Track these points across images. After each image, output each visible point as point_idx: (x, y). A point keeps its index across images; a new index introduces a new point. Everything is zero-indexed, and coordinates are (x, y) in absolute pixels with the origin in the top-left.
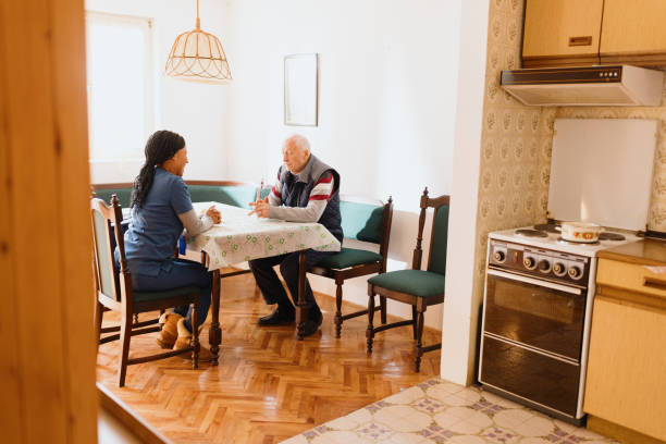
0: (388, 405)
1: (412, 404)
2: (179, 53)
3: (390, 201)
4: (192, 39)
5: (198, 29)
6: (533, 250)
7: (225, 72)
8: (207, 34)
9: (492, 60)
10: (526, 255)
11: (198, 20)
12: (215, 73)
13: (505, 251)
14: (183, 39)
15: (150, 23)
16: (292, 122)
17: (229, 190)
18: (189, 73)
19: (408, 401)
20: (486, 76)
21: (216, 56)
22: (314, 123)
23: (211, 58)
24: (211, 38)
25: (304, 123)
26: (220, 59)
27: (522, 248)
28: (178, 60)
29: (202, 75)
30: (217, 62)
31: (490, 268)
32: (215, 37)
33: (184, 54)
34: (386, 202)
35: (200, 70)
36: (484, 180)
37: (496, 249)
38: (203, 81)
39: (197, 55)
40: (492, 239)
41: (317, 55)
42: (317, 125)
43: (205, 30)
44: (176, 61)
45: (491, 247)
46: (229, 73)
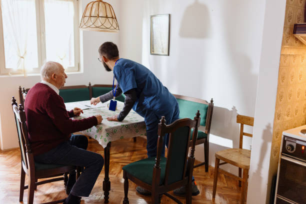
2: (88, 14)
3: (212, 101)
4: (95, 6)
5: (100, 0)
7: (114, 25)
8: (104, 3)
9: (288, 17)
12: (108, 25)
13: (295, 145)
14: (90, 6)
16: (155, 53)
18: (93, 26)
20: (284, 27)
21: (109, 15)
22: (167, 53)
23: (107, 17)
24: (108, 7)
25: (161, 53)
26: (112, 18)
28: (87, 18)
29: (101, 27)
30: (110, 20)
31: (282, 155)
32: (109, 5)
33: (90, 14)
34: (209, 102)
35: (100, 24)
36: (280, 97)
37: (288, 143)
38: (101, 31)
39: (98, 15)
40: (285, 136)
41: (170, 15)
42: (169, 55)
43: (104, 1)
44: (86, 19)
45: (284, 142)
46: (118, 26)
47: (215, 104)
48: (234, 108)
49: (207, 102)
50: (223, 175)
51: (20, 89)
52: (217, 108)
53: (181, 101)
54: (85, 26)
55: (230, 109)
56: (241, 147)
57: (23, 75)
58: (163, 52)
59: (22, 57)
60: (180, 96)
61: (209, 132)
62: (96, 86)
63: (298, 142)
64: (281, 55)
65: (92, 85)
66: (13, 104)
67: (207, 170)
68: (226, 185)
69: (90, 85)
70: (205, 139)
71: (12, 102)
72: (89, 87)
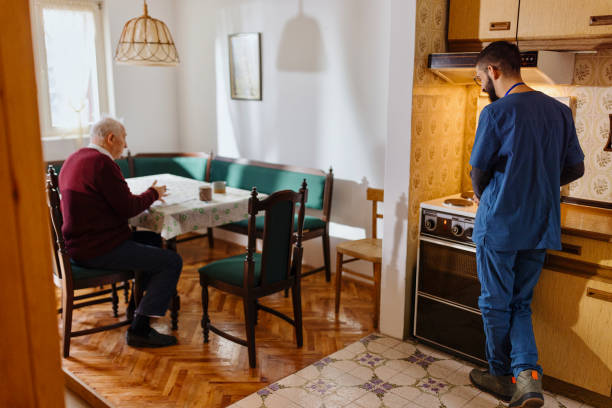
0: (334, 360)
1: (355, 360)
2: (128, 38)
3: (331, 171)
4: (140, 24)
5: (146, 17)
6: (461, 219)
7: (172, 56)
8: (154, 20)
9: (420, 44)
10: (454, 223)
11: (146, 6)
12: (163, 57)
13: (435, 219)
14: (131, 25)
15: (100, 5)
16: (238, 96)
17: (181, 161)
18: (139, 58)
19: (352, 356)
20: (415, 59)
21: (163, 40)
22: (258, 96)
23: (159, 43)
24: (160, 27)
25: (249, 97)
26: (168, 43)
27: (450, 217)
28: (128, 45)
29: (151, 59)
30: (165, 46)
31: (422, 235)
32: (162, 23)
33: (133, 39)
34: (327, 172)
35: (149, 55)
36: (415, 155)
37: (427, 218)
38: (153, 65)
39: (146, 40)
40: (423, 209)
41: (260, 35)
42: (261, 99)
43: (153, 17)
44: (126, 46)
45: (423, 216)
46: (177, 56)
47: (337, 176)
48: (364, 180)
49: (323, 172)
50: (352, 285)
52: (339, 181)
53: (283, 173)
54: (124, 59)
55: (360, 182)
56: (374, 235)
58: (252, 94)
60: (282, 166)
61: (328, 219)
62: (139, 156)
63: (439, 215)
64: (414, 97)
65: (133, 155)
67: (328, 279)
68: (356, 297)
69: (129, 153)
70: (322, 231)
72: (127, 158)
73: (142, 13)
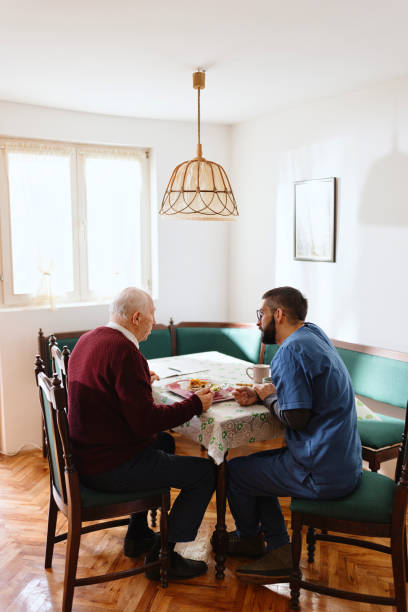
2: (177, 186)
4: (192, 169)
5: (200, 159)
7: (230, 206)
8: (210, 163)
11: (200, 146)
12: (218, 208)
14: (182, 170)
15: (147, 153)
17: (231, 332)
18: (188, 210)
21: (220, 187)
22: (330, 257)
23: (215, 191)
24: (215, 168)
25: (320, 257)
26: (225, 192)
28: (177, 194)
29: (204, 211)
30: (222, 195)
32: (219, 166)
33: (183, 188)
35: (202, 206)
38: (205, 219)
39: (198, 188)
41: (335, 179)
42: (334, 261)
43: (208, 159)
44: (174, 196)
46: (235, 207)
51: (41, 334)
53: (367, 357)
54: (171, 211)
57: (49, 307)
59: (46, 274)
62: (183, 325)
65: (176, 323)
66: (37, 372)
69: (171, 323)
71: (36, 367)
72: (169, 327)
73: (195, 155)
